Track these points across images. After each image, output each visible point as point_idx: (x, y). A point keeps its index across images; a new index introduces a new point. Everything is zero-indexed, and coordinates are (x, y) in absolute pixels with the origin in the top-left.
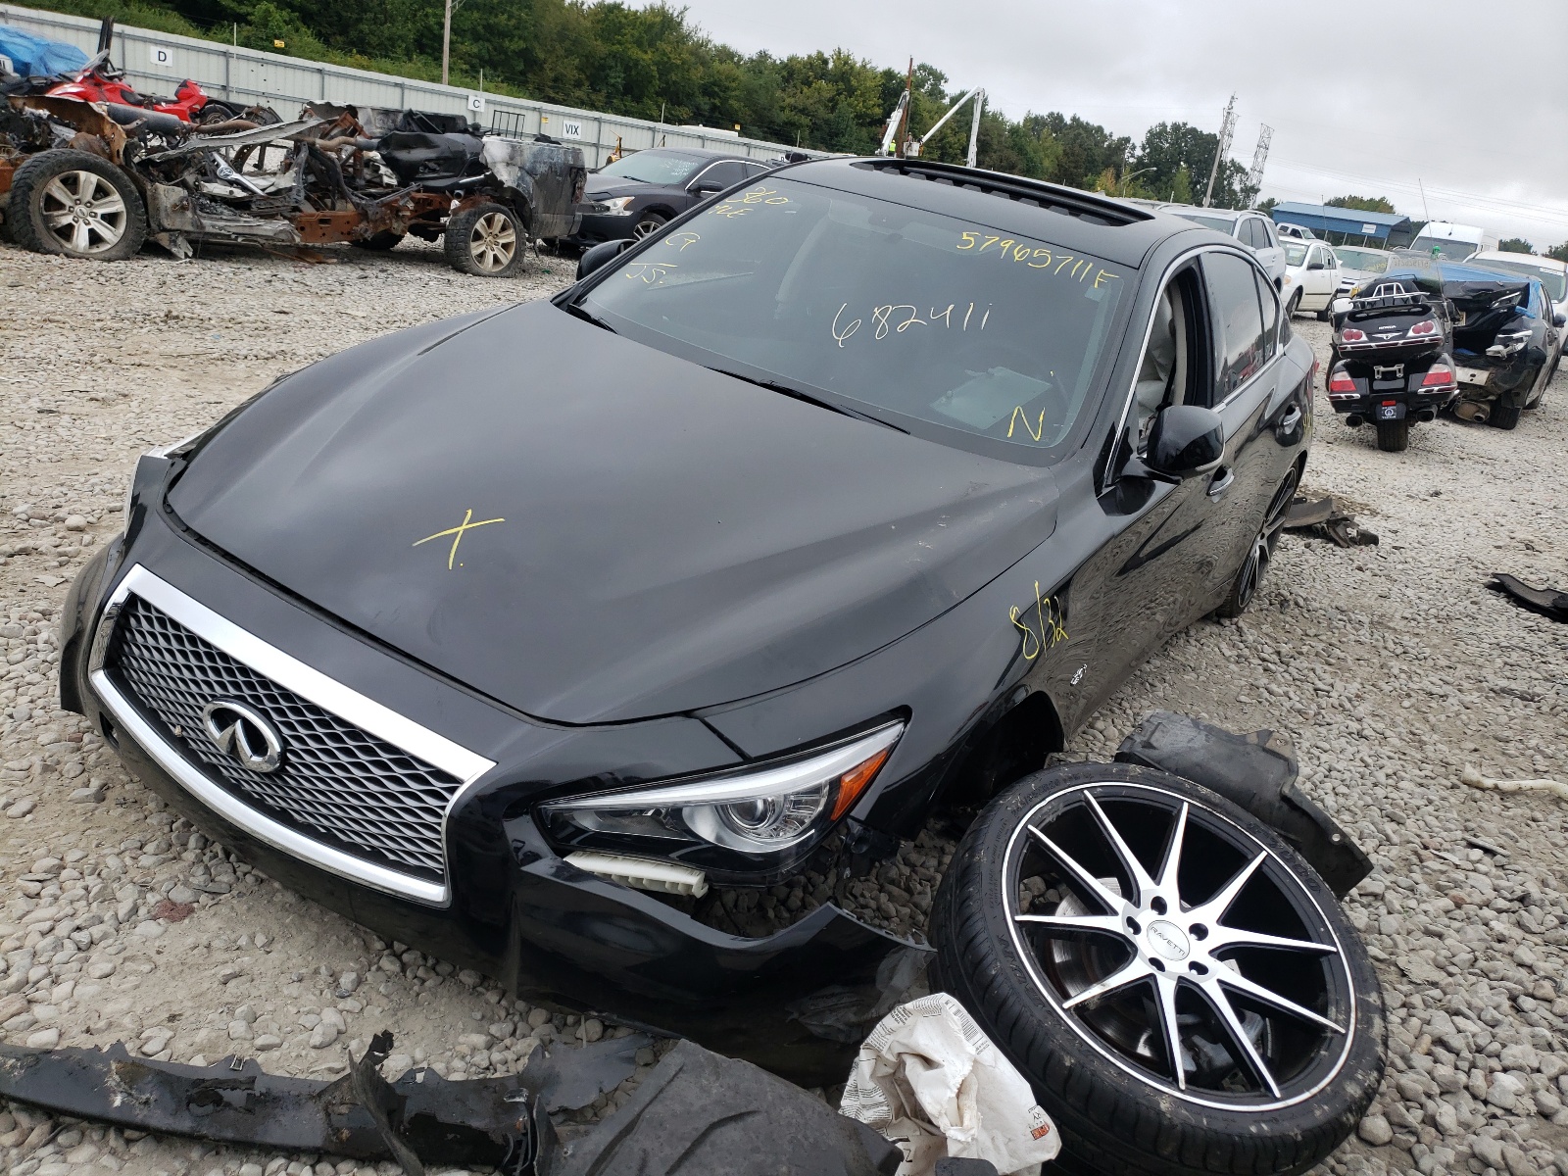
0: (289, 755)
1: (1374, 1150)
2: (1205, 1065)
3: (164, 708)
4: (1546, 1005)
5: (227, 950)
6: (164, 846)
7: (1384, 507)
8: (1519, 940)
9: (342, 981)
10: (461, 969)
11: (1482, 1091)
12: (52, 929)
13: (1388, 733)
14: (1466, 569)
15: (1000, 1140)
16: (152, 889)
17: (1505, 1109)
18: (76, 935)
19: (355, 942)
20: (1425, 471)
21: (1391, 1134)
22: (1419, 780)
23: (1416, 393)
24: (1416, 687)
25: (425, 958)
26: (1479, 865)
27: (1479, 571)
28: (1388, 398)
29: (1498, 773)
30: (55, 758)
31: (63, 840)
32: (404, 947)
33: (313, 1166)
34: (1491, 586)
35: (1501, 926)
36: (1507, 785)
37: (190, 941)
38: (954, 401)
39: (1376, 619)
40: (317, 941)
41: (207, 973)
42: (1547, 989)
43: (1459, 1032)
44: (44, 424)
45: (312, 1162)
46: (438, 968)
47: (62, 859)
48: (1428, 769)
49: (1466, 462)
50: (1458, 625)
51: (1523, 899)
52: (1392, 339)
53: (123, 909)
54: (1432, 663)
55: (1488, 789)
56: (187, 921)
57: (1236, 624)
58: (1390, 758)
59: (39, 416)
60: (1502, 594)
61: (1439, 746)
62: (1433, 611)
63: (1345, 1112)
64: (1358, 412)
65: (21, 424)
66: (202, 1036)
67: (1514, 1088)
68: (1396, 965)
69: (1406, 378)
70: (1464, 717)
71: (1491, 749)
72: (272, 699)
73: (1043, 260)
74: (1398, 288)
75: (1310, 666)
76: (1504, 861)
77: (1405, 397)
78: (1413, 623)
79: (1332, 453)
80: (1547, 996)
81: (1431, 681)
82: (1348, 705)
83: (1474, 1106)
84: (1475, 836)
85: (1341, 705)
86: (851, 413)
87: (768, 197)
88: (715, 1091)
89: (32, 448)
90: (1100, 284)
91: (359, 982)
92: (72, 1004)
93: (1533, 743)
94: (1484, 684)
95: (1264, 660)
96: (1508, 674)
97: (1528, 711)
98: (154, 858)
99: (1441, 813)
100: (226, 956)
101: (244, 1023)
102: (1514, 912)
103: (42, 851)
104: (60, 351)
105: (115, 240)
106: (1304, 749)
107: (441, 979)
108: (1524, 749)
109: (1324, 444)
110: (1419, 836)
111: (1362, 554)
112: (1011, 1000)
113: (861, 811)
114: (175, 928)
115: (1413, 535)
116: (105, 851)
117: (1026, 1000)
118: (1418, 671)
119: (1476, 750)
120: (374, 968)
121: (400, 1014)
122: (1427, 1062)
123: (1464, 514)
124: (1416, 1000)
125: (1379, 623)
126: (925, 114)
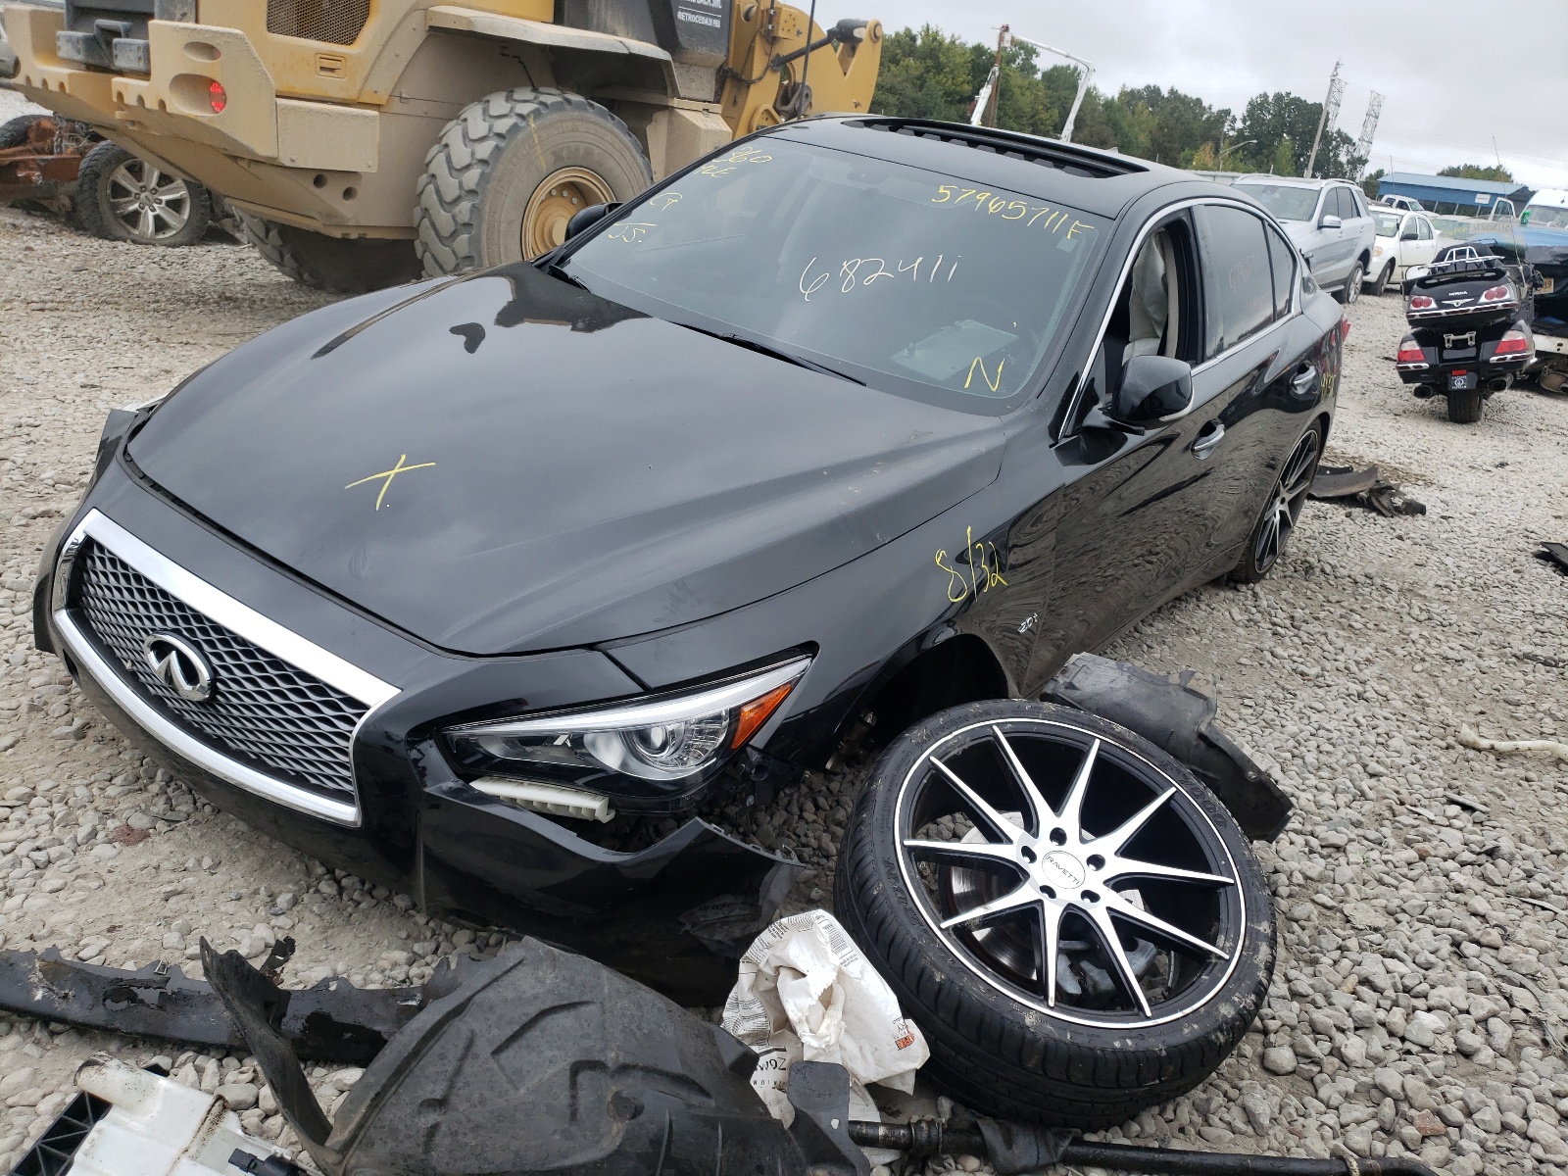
0: (219, 685)
1: (1275, 1079)
2: (1090, 989)
3: (117, 644)
4: (1493, 952)
5: (174, 871)
6: (131, 778)
7: (1441, 478)
8: (1478, 891)
9: (279, 900)
10: (397, 894)
11: (1400, 1029)
12: (13, 850)
13: (1391, 695)
14: (1516, 538)
15: (867, 1049)
16: (113, 816)
17: (1423, 1047)
18: (36, 855)
19: (298, 867)
20: (1496, 442)
21: (1295, 1064)
22: (1412, 740)
23: (1487, 362)
24: (1432, 652)
25: (363, 883)
26: (1454, 822)
27: (1530, 541)
28: (1458, 368)
29: (1500, 735)
30: (43, 698)
31: (38, 772)
32: (344, 873)
33: (220, 1060)
34: (1540, 556)
35: (1461, 878)
36: (1504, 745)
37: (141, 862)
38: (917, 353)
39: (1406, 586)
40: (261, 865)
41: (152, 891)
42: (1494, 936)
43: (1388, 972)
44: (85, 397)
45: (220, 1057)
46: (374, 893)
47: (34, 789)
48: (1424, 731)
49: (1544, 434)
50: (1495, 593)
51: (1492, 853)
52: (1463, 305)
53: (82, 833)
54: (1456, 629)
55: (1485, 749)
56: (141, 845)
57: (1252, 590)
58: (1386, 719)
59: (81, 390)
60: (1551, 563)
61: (1444, 708)
62: (1470, 579)
63: (1215, 1030)
64: (1428, 383)
65: (63, 398)
66: (137, 945)
67: (1434, 1026)
68: (1342, 912)
69: (1478, 346)
70: (1477, 681)
71: (1500, 712)
72: (204, 631)
73: (1019, 211)
74: (1471, 252)
75: (1323, 630)
76: (1483, 817)
77: (1476, 365)
78: (1446, 591)
79: (1397, 425)
80: (1493, 943)
81: (1452, 647)
82: (1354, 668)
83: (1388, 1042)
84: (1459, 794)
85: (1346, 668)
86: (809, 365)
87: (754, 155)
88: (548, 981)
89: (69, 420)
90: (1074, 234)
91: (295, 902)
92: (20, 914)
93: (1546, 706)
94: (1508, 650)
95: (1274, 624)
96: (1537, 641)
97: (1549, 676)
98: (120, 789)
99: (1425, 773)
100: (173, 876)
101: (178, 935)
102: (1480, 865)
103: (16, 781)
104: (112, 331)
105: (180, 226)
106: (1297, 709)
107: (375, 902)
108: (1535, 713)
109: (1392, 416)
110: (1397, 792)
111: (1403, 524)
112: (889, 920)
113: (760, 740)
114: (128, 851)
115: (1466, 505)
116: (75, 782)
117: (905, 920)
118: (1439, 637)
119: (1482, 713)
120: (311, 891)
121: (330, 932)
122: (1349, 999)
123: (1528, 484)
124: (1352, 943)
125: (1409, 591)
126: (1017, 91)
